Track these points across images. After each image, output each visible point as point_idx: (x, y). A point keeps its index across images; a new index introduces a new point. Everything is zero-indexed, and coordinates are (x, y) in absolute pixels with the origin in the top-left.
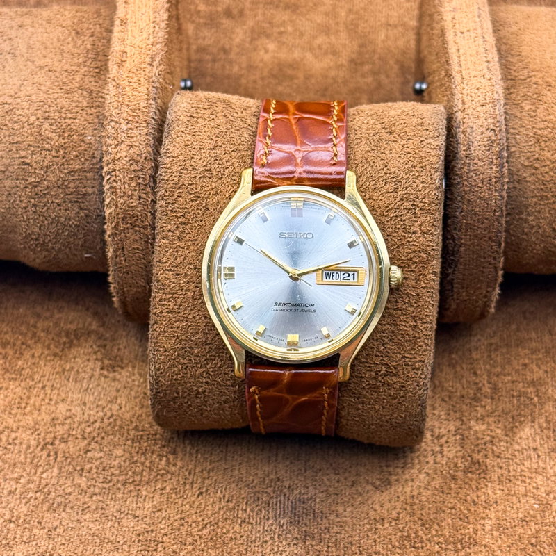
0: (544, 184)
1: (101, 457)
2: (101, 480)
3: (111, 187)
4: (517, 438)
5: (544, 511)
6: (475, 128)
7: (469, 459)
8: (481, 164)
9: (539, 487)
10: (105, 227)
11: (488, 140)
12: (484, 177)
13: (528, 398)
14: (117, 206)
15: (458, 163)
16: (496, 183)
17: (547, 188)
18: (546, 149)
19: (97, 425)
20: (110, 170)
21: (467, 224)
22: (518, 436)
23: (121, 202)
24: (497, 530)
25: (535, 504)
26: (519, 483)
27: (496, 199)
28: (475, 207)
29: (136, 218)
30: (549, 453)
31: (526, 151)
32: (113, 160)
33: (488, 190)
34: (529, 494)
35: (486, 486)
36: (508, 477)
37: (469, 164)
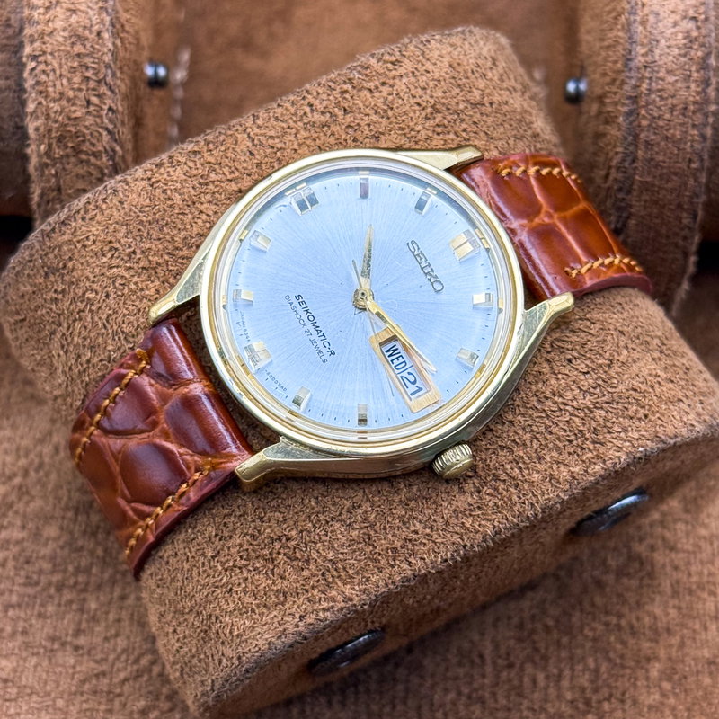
1: (23, 539)
2: (21, 581)
3: (38, 83)
4: (703, 516)
6: (662, 15)
7: (625, 551)
8: (671, 79)
10: (29, 151)
11: (685, 38)
12: (675, 102)
14: (48, 117)
19: (17, 481)
20: (37, 53)
23: (55, 109)
26: (705, 595)
27: (692, 141)
28: (657, 153)
29: (81, 139)
32: (42, 35)
35: (653, 600)
36: (687, 586)
37: (650, 78)
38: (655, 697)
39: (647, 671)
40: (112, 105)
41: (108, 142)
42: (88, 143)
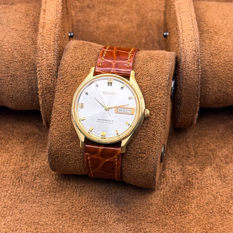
0: (215, 72)
1: (40, 182)
2: (40, 191)
3: (40, 76)
5: (215, 200)
6: (188, 50)
7: (186, 180)
8: (190, 64)
9: (214, 190)
11: (193, 55)
12: (192, 69)
13: (209, 156)
14: (43, 84)
15: (181, 64)
16: (196, 72)
17: (216, 73)
18: (215, 58)
19: (38, 169)
20: (40, 70)
21: (185, 88)
22: (205, 171)
23: (44, 82)
25: (212, 197)
26: (205, 189)
27: (196, 78)
28: (188, 81)
30: (217, 177)
31: (207, 59)
32: (41, 66)
33: (193, 74)
34: (209, 193)
37: (186, 64)
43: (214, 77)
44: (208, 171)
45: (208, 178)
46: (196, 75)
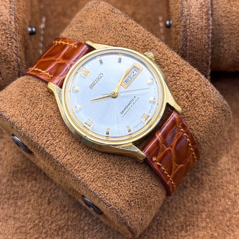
0: (233, 26)
4: (219, 163)
5: (233, 206)
9: (231, 191)
16: (205, 29)
17: (234, 28)
18: (234, 6)
21: (189, 53)
24: (209, 218)
25: (229, 201)
26: (220, 189)
29: (6, 56)
30: (236, 171)
31: (222, 7)
33: (201, 34)
34: (225, 196)
35: (203, 192)
36: (214, 187)
38: (204, 224)
39: (201, 215)
40: (16, 45)
41: (15, 57)
42: (9, 58)
43: (231, 33)
44: (223, 162)
45: (223, 173)
46: (205, 34)
